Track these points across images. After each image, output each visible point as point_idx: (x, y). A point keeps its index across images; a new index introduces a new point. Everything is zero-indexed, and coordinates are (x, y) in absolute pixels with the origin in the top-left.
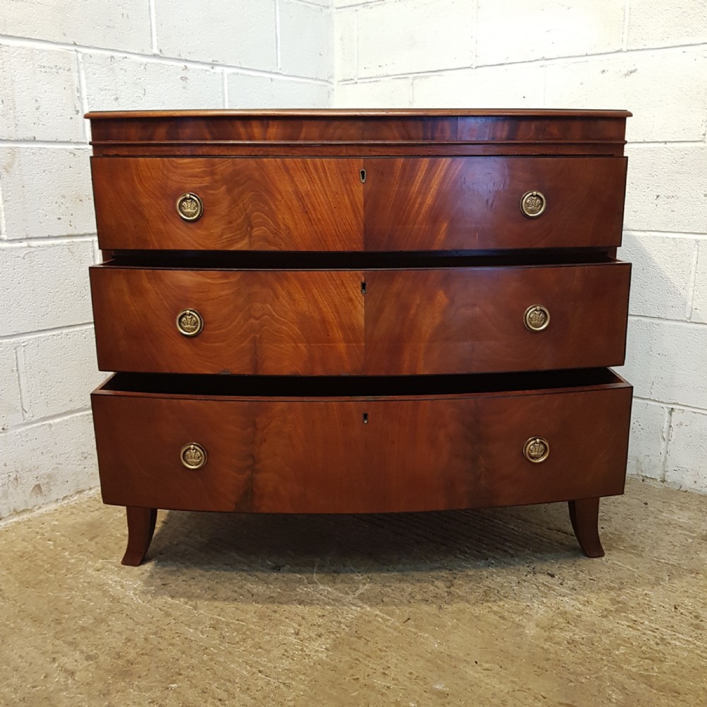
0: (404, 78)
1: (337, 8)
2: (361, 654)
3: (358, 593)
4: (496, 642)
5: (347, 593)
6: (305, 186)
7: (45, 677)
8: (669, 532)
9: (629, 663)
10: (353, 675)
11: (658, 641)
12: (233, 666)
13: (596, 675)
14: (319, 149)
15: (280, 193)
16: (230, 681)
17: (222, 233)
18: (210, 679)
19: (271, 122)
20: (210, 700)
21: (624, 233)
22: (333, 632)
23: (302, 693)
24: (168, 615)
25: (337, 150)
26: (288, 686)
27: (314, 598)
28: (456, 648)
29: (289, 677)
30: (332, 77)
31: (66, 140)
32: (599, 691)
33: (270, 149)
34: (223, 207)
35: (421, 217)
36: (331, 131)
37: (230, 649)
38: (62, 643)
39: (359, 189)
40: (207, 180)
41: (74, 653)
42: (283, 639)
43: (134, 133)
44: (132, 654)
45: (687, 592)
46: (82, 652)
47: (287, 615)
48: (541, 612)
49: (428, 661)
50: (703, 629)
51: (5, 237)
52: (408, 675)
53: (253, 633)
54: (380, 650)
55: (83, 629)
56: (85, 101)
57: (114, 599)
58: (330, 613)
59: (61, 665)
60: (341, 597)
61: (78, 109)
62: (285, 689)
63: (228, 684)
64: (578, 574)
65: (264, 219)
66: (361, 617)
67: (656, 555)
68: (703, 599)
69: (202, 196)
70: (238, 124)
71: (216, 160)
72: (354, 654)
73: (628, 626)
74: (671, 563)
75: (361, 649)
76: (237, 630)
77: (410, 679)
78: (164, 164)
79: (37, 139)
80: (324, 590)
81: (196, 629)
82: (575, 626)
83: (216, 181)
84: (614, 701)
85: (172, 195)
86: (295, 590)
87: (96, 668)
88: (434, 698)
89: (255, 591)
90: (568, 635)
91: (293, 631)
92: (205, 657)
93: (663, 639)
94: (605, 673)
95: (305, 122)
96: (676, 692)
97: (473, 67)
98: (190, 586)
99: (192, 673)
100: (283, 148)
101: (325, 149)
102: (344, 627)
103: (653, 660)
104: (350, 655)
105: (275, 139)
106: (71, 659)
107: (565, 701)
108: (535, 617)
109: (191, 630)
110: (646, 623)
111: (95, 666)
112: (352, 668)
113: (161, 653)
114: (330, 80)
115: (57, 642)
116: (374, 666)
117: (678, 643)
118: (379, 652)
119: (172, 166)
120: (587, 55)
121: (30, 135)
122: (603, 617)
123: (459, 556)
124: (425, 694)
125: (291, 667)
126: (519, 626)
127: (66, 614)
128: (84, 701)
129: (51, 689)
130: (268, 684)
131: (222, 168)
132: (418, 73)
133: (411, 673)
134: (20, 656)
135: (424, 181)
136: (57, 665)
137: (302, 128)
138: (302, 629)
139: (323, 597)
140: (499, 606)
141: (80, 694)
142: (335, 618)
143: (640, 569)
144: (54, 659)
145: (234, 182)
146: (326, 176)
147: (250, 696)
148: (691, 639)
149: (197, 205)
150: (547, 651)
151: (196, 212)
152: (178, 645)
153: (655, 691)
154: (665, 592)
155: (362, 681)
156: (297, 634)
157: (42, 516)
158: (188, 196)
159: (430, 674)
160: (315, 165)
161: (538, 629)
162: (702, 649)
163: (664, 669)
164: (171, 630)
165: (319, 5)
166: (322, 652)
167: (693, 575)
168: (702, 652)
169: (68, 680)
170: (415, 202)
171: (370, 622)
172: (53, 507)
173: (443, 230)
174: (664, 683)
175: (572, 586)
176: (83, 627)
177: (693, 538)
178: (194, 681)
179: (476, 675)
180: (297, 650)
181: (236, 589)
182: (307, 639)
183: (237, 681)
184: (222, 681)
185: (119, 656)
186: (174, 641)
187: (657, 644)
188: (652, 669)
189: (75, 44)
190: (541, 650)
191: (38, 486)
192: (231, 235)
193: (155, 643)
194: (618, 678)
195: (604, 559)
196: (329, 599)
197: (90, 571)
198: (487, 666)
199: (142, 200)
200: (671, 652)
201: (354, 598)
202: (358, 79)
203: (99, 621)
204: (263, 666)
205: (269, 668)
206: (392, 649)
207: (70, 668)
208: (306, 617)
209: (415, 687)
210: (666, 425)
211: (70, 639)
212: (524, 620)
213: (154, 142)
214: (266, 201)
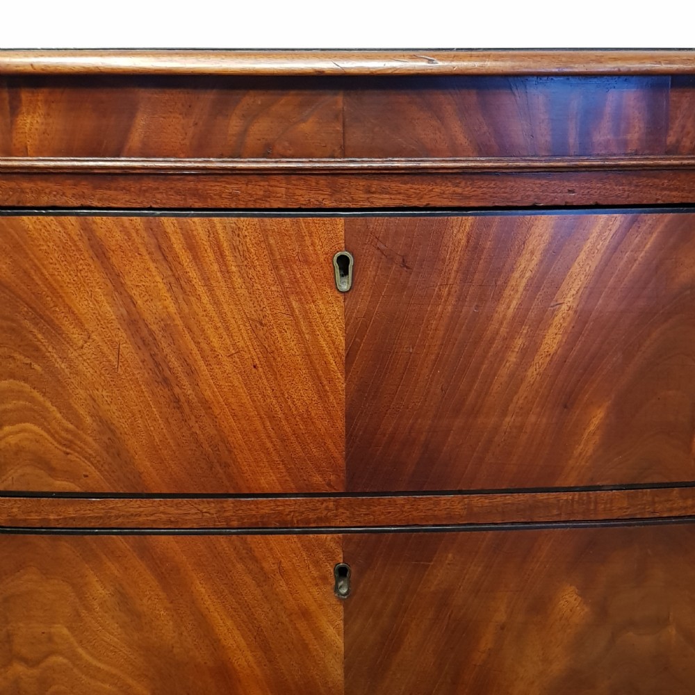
6: (158, 302)
15: (80, 324)
19: (25, 95)
25: (257, 189)
36: (234, 125)
39: (332, 312)
65: (32, 400)
95: (144, 95)
101: (214, 187)
105: (40, 152)
137: (132, 116)
146: (226, 273)
160: (189, 238)
214: (37, 349)
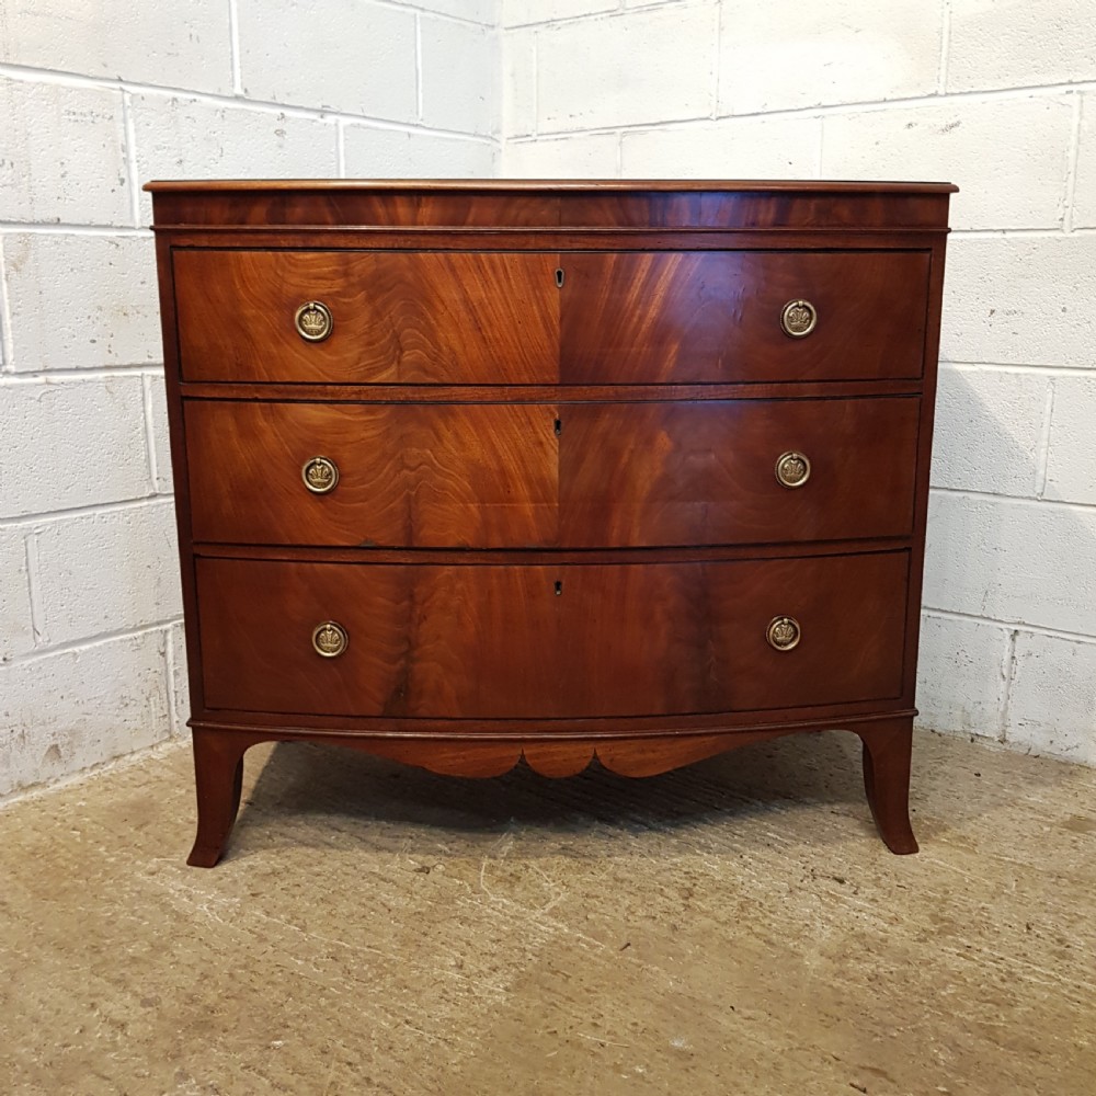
0: (608, 134)
1: (506, 29)
2: (558, 996)
3: (549, 907)
4: (761, 978)
5: (534, 908)
6: (477, 292)
7: (81, 1031)
8: (1014, 816)
9: (961, 1007)
10: (548, 1027)
11: (1005, 976)
12: (365, 1014)
13: (914, 1026)
14: (494, 238)
15: (443, 302)
16: (362, 1036)
17: (360, 359)
18: (332, 1034)
19: (424, 199)
20: (334, 1064)
21: (940, 366)
22: (514, 964)
23: (472, 1053)
24: (262, 939)
25: (523, 239)
26: (451, 1044)
27: (484, 914)
28: (701, 988)
29: (452, 1031)
30: (498, 131)
31: (104, 223)
32: (919, 1049)
33: (422, 238)
34: (361, 322)
35: (640, 337)
36: (513, 212)
37: (360, 990)
38: (104, 981)
39: (554, 297)
40: (340, 283)
41: (123, 995)
42: (440, 975)
43: (219, 213)
44: (211, 997)
45: (1045, 904)
46: (135, 994)
47: (444, 938)
48: (827, 933)
49: (660, 1006)
50: (1071, 958)
51: (11, 368)
52: (630, 1027)
53: (394, 965)
54: (588, 990)
55: (134, 960)
56: (134, 166)
57: (179, 917)
58: (508, 936)
59: (104, 1013)
60: (524, 913)
61: (122, 176)
62: (446, 1048)
63: (360, 1040)
64: (879, 878)
65: (419, 338)
66: (555, 942)
67: (996, 850)
68: (1070, 914)
69: (331, 306)
70: (376, 200)
71: (352, 255)
72: (548, 997)
73: (958, 955)
74: (1019, 862)
75: (559, 990)
76: (368, 962)
77: (633, 1032)
78: (277, 260)
79: (62, 221)
80: (498, 903)
81: (306, 960)
82: (879, 955)
83: (352, 285)
84: (943, 1064)
85: (287, 305)
86: (453, 902)
87: (158, 1018)
88: (672, 1059)
89: (393, 903)
90: (869, 968)
91: (453, 963)
92: (323, 1001)
93: (1011, 973)
94: (926, 1023)
95: (475, 199)
96: (1034, 1050)
97: (713, 117)
98: (294, 896)
99: (305, 1025)
100: (441, 238)
101: (504, 239)
102: (530, 956)
103: (998, 1005)
104: (541, 997)
105: (429, 224)
106: (119, 1005)
107: (868, 1065)
108: (818, 941)
109: (299, 962)
110: (986, 949)
111: (156, 1015)
112: (546, 1016)
113: (255, 995)
114: (496, 136)
115: (96, 980)
116: (579, 1014)
117: (1034, 980)
118: (586, 994)
119: (289, 263)
120: (885, 100)
121: (52, 215)
122: (920, 940)
123: (698, 851)
124: (658, 1054)
125: (454, 1017)
126: (794, 954)
127: (107, 938)
128: (143, 1066)
129: (92, 1049)
130: (420, 1039)
131: (360, 267)
132: (630, 126)
133: (635, 1024)
134: (41, 1001)
135: (645, 285)
136: (97, 1013)
137: (470, 208)
138: (467, 959)
139: (496, 913)
140: (763, 925)
141: (136, 1055)
142: (516, 943)
143: (973, 871)
144: (93, 1006)
145: (376, 286)
146: (508, 279)
147: (394, 1057)
148: (1053, 973)
149: (324, 319)
150: (837, 991)
151: (323, 329)
152: (280, 984)
153: (1002, 1049)
154: (1011, 905)
155: (561, 1034)
156: (461, 967)
157: (60, 792)
158: (312, 305)
159: (662, 1024)
160: (492, 263)
161: (823, 958)
162: (1072, 988)
163: (1015, 1017)
164: (269, 961)
165: (479, 23)
166: (499, 994)
167: (1053, 880)
168: (1071, 992)
169: (116, 1035)
170: (633, 315)
171: (569, 949)
172: (76, 779)
173: (672, 354)
174: (1014, 1037)
175: (871, 897)
176: (134, 958)
177: (1051, 825)
178: (308, 1037)
179: (734, 1027)
180: (460, 989)
181: (364, 900)
182: (476, 974)
183: (373, 1036)
184: (351, 1036)
185: (192, 1000)
186: (274, 978)
187: (1003, 980)
188: (997, 1016)
189: (120, 80)
190: (829, 990)
191: (55, 747)
192: (371, 361)
193: (246, 981)
194: (946, 1030)
195: (917, 855)
196: (505, 915)
197: (139, 875)
198: (748, 1013)
199: (246, 312)
200: (1024, 991)
201: (544, 914)
202: (539, 135)
203: (158, 948)
204: (412, 1014)
205: (420, 1017)
206: (605, 989)
207: (118, 1018)
208: (472, 942)
209: (643, 1045)
210: (1007, 657)
211: (115, 975)
212: (802, 946)
213: (248, 227)
214: (423, 314)
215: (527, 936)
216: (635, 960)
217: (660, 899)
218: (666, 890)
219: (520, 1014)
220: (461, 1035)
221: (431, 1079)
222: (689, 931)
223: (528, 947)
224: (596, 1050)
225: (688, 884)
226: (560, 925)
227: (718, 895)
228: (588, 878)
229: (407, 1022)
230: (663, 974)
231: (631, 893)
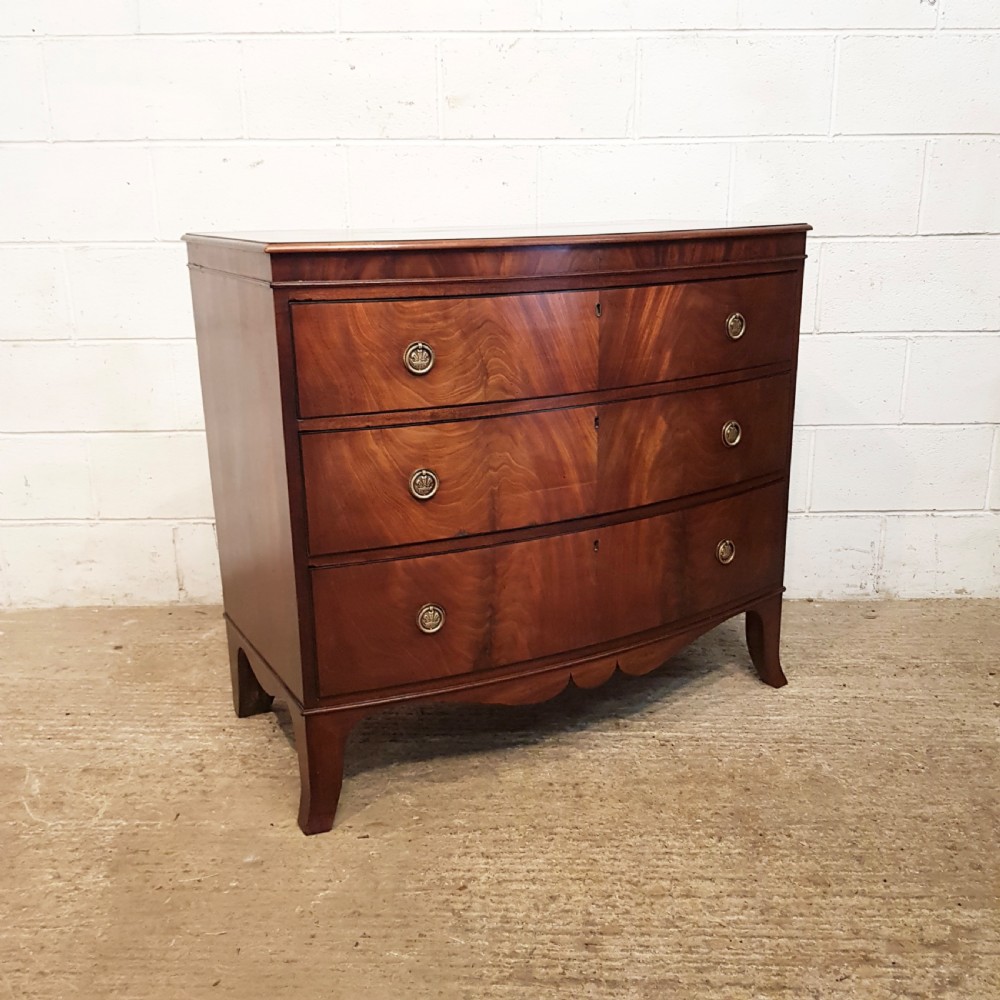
2: (148, 866)
3: (101, 813)
5: (89, 818)
10: (153, 887)
16: (14, 950)
22: (101, 859)
23: (109, 924)
26: (88, 926)
27: (50, 837)
28: (244, 822)
29: (83, 918)
32: (394, 803)
42: (46, 888)
47: (30, 864)
49: (223, 843)
52: (211, 863)
54: (167, 854)
58: (81, 844)
60: (84, 824)
62: (87, 930)
63: (14, 954)
66: (122, 834)
72: (141, 869)
75: (146, 861)
77: (216, 865)
80: (57, 825)
86: (18, 838)
88: (251, 869)
91: (51, 877)
102: (109, 849)
104: (136, 871)
112: (147, 881)
116: (171, 870)
118: (167, 856)
124: (241, 871)
125: (78, 909)
130: (62, 933)
133: (213, 860)
138: (60, 870)
140: (264, 768)
142: (92, 846)
147: (50, 952)
155: (167, 887)
156: (59, 877)
159: (232, 853)
166: (102, 881)
171: (135, 834)
179: (278, 835)
180: (69, 891)
182: (74, 877)
183: (22, 947)
196: (69, 831)
198: (284, 823)
201: (101, 819)
205: (50, 920)
206: (179, 848)
208: (56, 857)
209: (226, 869)
215: (97, 838)
216: (189, 823)
217: (183, 778)
218: (183, 771)
219: (128, 887)
220: (92, 917)
221: (91, 952)
222: (216, 790)
223: (103, 844)
224: (196, 885)
225: (197, 761)
226: (118, 822)
227: (222, 761)
228: (120, 783)
229: (44, 927)
230: (214, 824)
231: (159, 782)
